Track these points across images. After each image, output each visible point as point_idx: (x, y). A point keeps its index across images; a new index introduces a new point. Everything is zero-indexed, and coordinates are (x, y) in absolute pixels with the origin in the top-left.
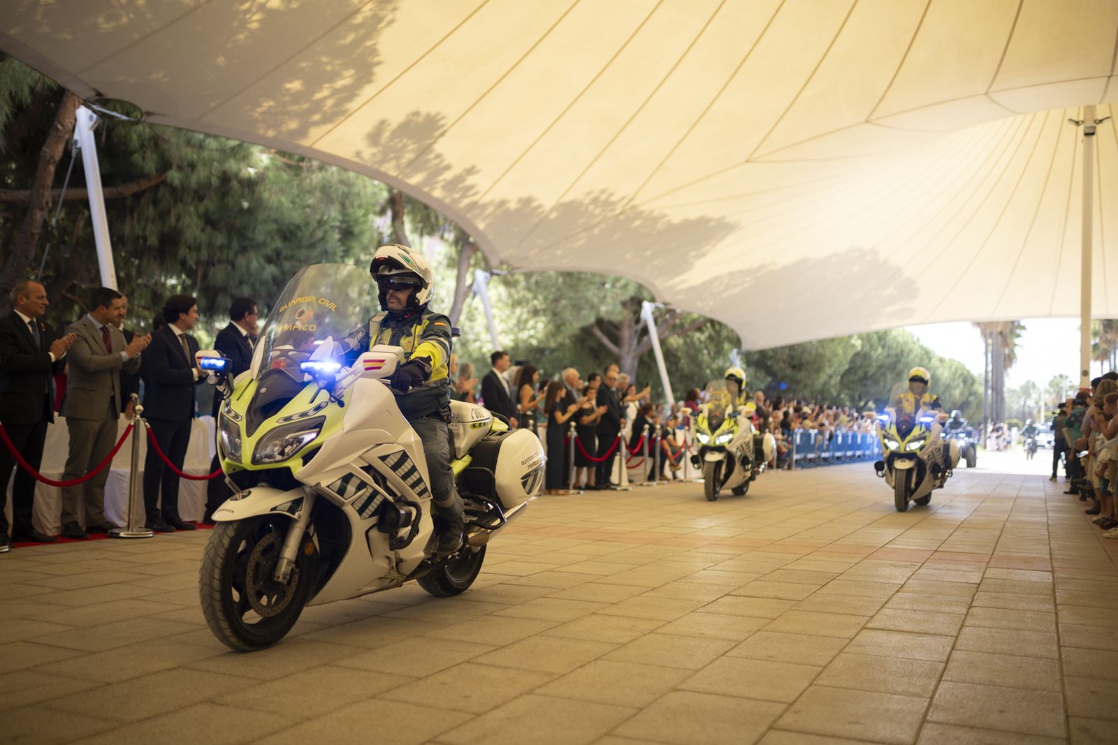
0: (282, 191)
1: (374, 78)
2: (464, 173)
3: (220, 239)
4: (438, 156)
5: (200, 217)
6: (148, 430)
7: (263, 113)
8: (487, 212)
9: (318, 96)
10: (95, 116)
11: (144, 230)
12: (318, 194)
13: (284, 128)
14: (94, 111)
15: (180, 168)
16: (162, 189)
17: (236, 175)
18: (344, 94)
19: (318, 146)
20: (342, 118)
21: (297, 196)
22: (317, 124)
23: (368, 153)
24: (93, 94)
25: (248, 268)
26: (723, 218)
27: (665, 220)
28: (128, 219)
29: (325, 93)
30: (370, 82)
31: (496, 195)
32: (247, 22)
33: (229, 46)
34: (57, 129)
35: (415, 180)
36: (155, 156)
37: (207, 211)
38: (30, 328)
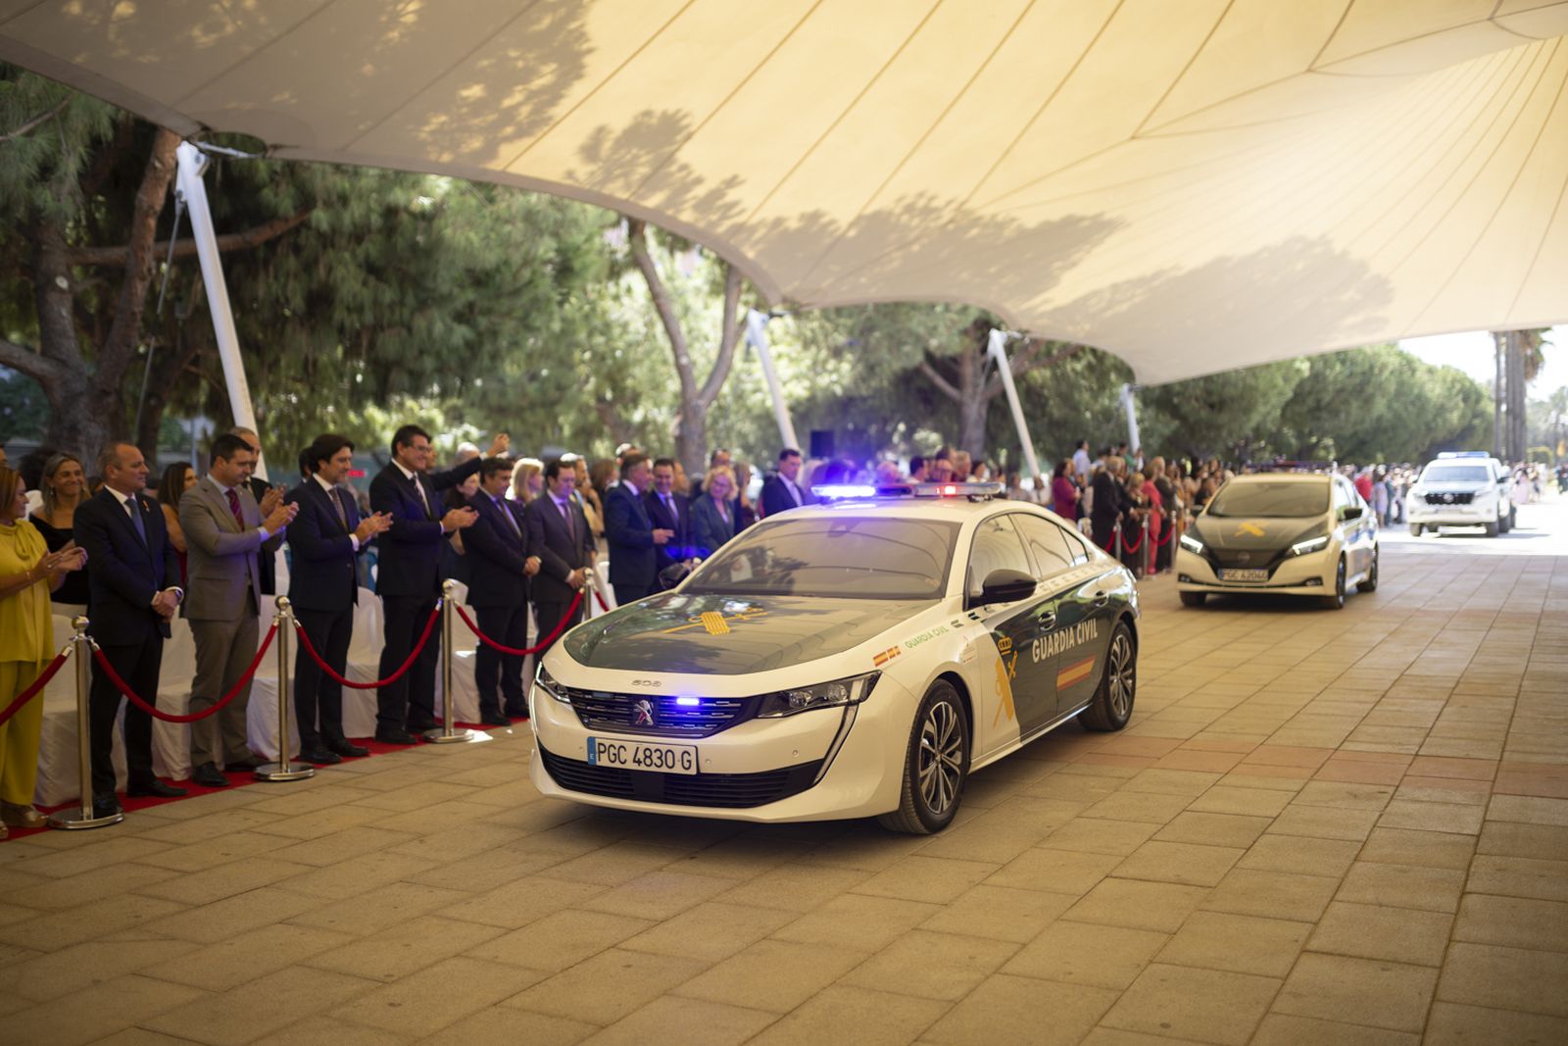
0: (470, 224)
1: (586, 71)
2: (723, 186)
3: (389, 295)
4: (684, 167)
5: (360, 266)
6: (298, 630)
7: (433, 133)
8: (757, 236)
9: (507, 103)
10: (203, 157)
11: (285, 286)
12: (520, 225)
13: (465, 149)
14: (201, 151)
15: (328, 204)
16: (304, 232)
17: (407, 209)
18: (545, 97)
19: (514, 169)
20: (546, 129)
21: (492, 229)
22: (509, 139)
23: (584, 173)
24: (197, 128)
25: (430, 331)
26: (1101, 214)
27: (1014, 225)
28: (262, 273)
29: (517, 97)
30: (579, 77)
31: (769, 213)
32: (399, 15)
33: (378, 48)
34: (155, 168)
35: (653, 201)
36: (292, 190)
37: (367, 257)
38: (128, 510)
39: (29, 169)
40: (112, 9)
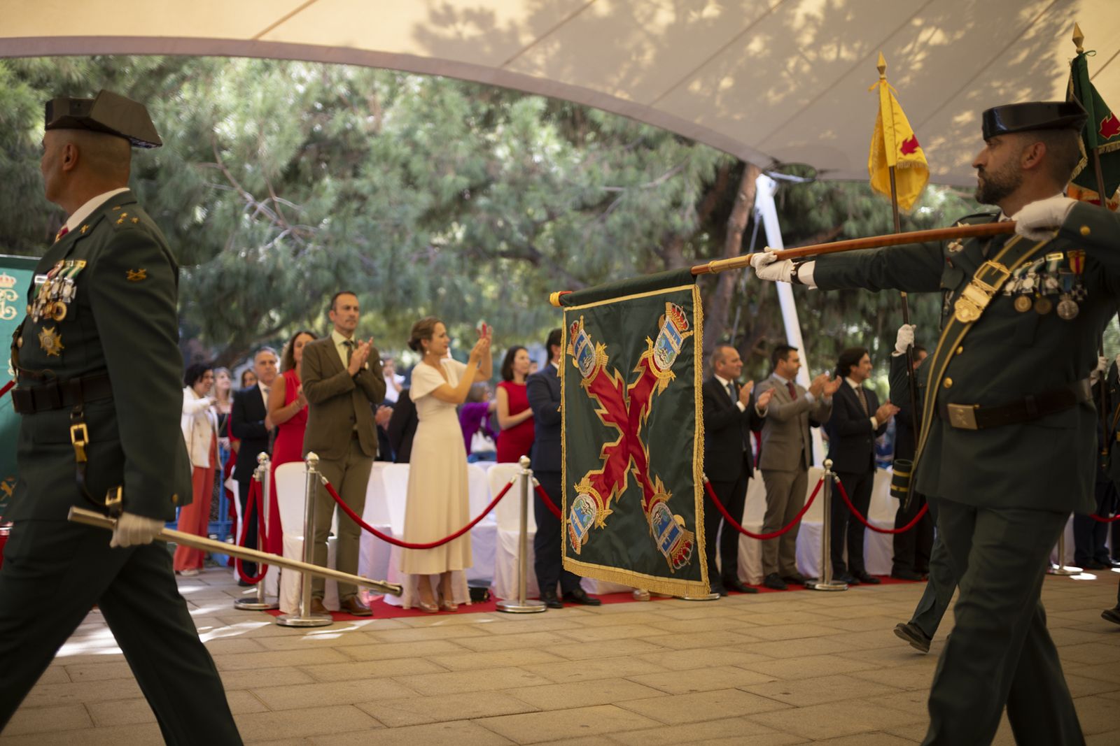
7: (934, 151)
10: (774, 183)
14: (773, 178)
15: (856, 218)
17: (912, 220)
24: (771, 162)
32: (910, 64)
34: (741, 200)
36: (831, 210)
38: (728, 391)
39: (664, 203)
40: (718, 84)
